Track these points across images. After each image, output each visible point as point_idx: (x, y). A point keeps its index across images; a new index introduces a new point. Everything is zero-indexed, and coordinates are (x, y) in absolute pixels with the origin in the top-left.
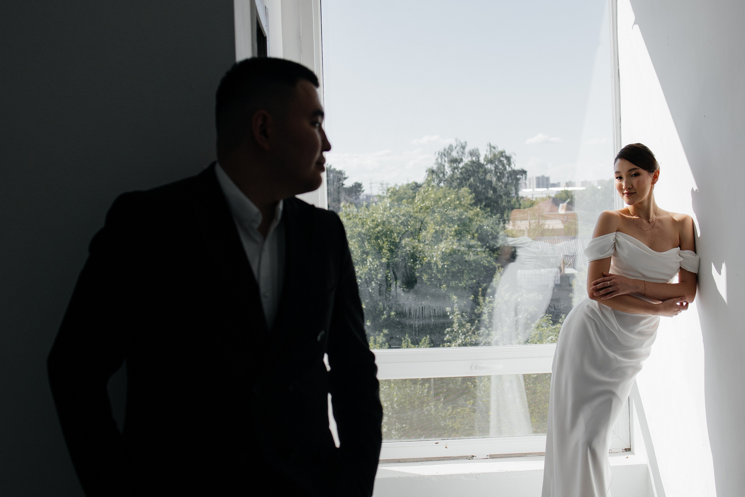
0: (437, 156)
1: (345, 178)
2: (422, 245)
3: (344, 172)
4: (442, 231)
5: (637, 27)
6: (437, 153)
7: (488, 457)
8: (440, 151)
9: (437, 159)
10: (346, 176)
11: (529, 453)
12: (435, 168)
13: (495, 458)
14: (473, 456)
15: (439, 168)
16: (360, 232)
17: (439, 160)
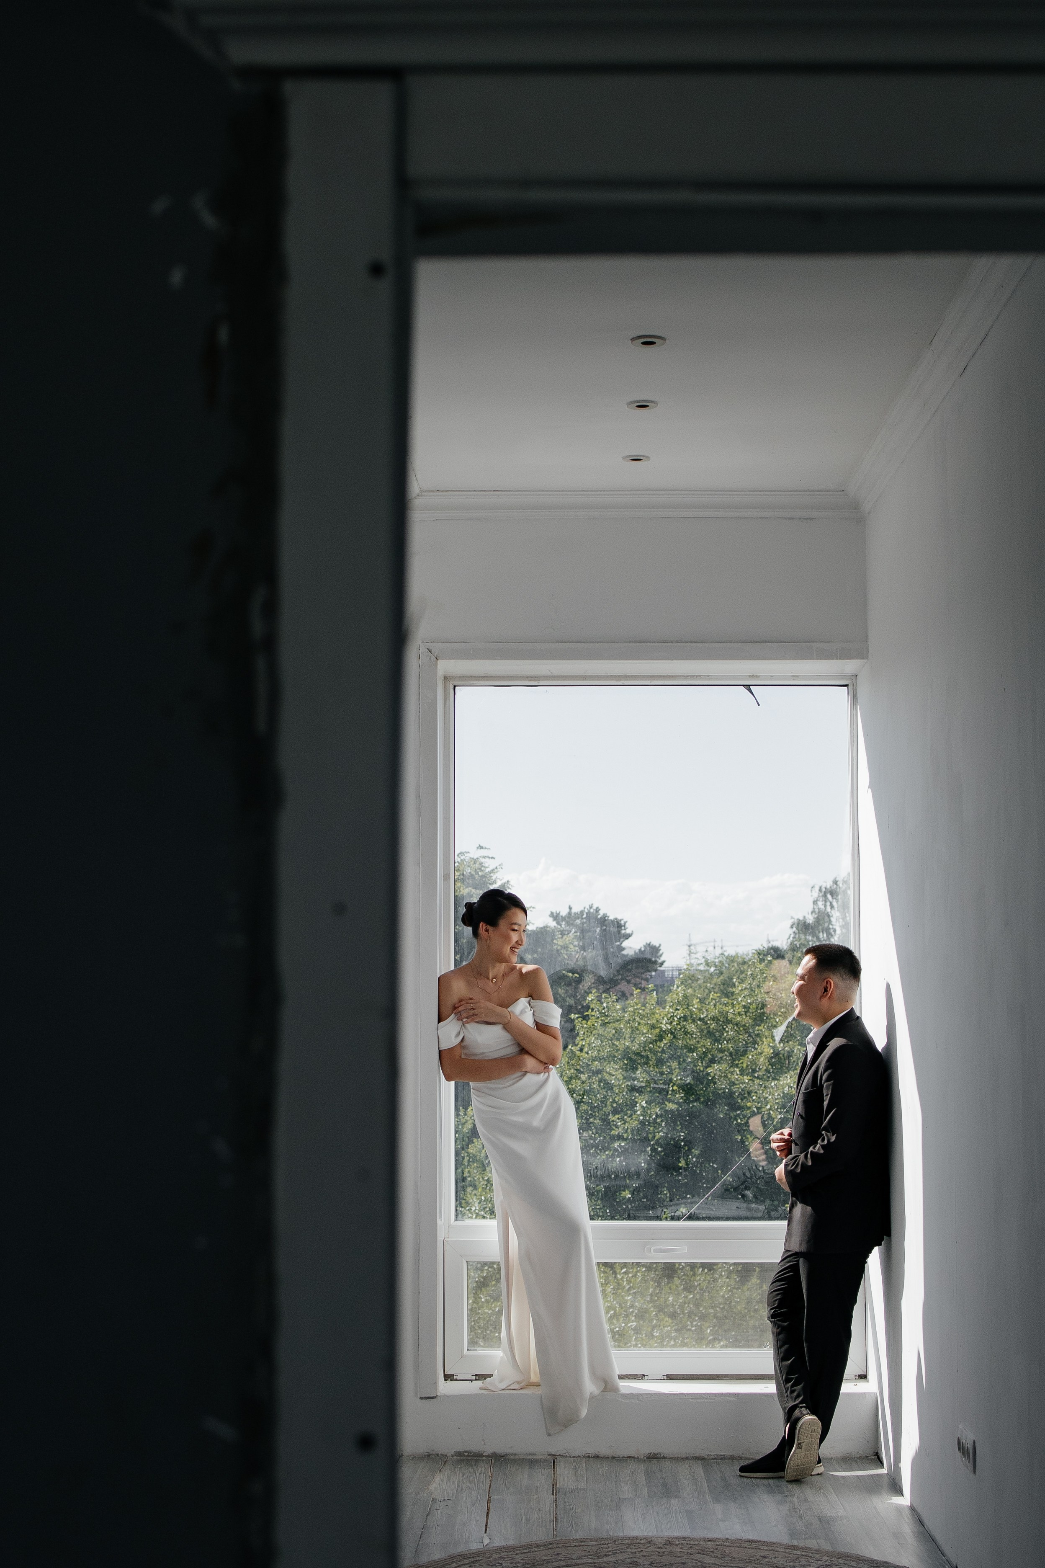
0: (816, 893)
1: (627, 936)
2: (746, 1079)
3: (625, 923)
4: (788, 1052)
5: (870, 790)
6: (817, 889)
7: (665, 1377)
8: (824, 885)
9: (815, 902)
10: (628, 931)
11: (723, 1375)
12: (810, 919)
13: (674, 1379)
14: (644, 1375)
15: (818, 921)
16: (628, 1047)
17: (820, 904)
